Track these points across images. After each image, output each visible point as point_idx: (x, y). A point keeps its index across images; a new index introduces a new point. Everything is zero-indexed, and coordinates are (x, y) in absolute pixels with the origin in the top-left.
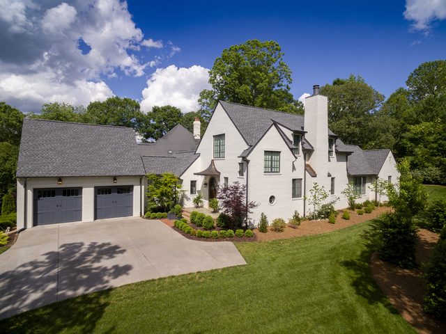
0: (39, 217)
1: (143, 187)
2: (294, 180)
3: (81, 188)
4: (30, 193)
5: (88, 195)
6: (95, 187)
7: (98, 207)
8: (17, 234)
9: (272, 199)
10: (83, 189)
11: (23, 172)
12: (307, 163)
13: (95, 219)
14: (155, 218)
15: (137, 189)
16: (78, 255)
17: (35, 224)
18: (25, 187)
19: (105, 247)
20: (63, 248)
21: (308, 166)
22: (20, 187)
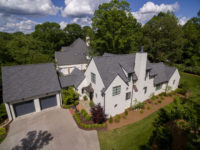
0: (18, 114)
1: (60, 94)
2: (127, 94)
3: (33, 100)
4: (11, 106)
5: (37, 102)
6: (39, 98)
7: (42, 105)
8: (9, 124)
9: (116, 105)
10: (34, 100)
12: (134, 84)
13: (41, 109)
14: (67, 108)
15: (58, 96)
16: (34, 141)
17: (16, 116)
18: (9, 105)
19: (45, 135)
20: (28, 136)
21: (135, 85)
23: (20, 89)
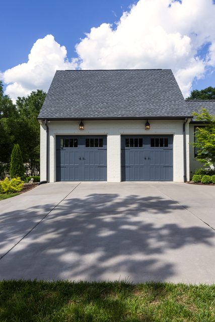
1: (188, 136)
3: (105, 136)
4: (52, 139)
6: (122, 136)
7: (127, 165)
8: (36, 186)
10: (109, 137)
11: (45, 114)
14: (209, 183)
17: (58, 179)
18: (48, 132)
22: (43, 133)
23: (81, 102)
